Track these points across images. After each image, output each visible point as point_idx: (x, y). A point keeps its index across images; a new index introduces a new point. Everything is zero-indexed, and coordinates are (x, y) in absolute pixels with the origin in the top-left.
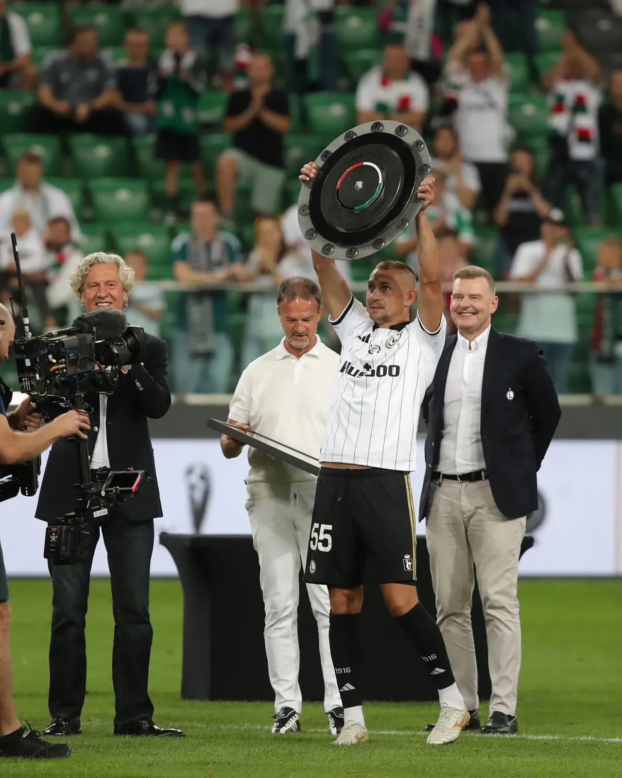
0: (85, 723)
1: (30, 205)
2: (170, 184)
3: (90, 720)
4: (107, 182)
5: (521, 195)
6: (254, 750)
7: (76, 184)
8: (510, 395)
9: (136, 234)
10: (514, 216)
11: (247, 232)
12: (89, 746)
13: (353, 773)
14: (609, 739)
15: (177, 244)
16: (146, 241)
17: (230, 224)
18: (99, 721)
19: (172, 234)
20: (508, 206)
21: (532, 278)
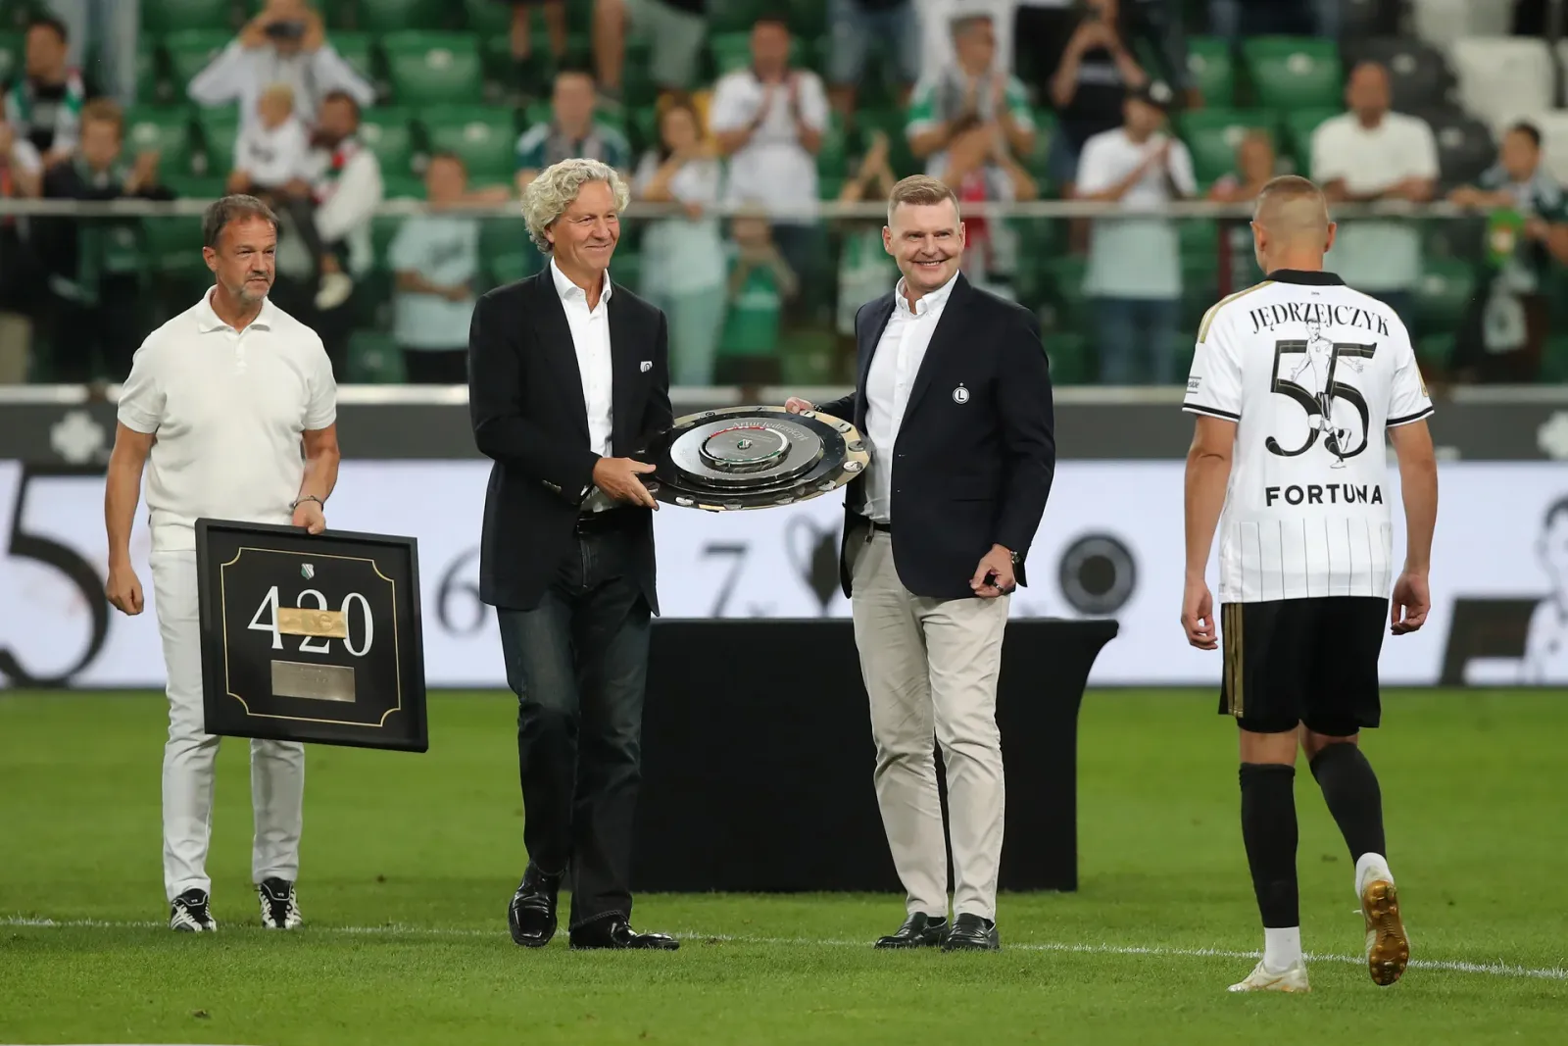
0: (380, 930)
1: (289, 76)
2: (518, 42)
3: (388, 925)
4: (412, 38)
5: (1097, 55)
6: (660, 973)
7: (361, 41)
8: (962, 395)
9: (461, 123)
10: (1084, 90)
11: (645, 118)
12: (387, 966)
13: (824, 1010)
14: (1244, 954)
15: (529, 141)
16: (476, 134)
17: (615, 108)
18: (403, 926)
19: (522, 126)
20: (1071, 74)
21: (1117, 192)
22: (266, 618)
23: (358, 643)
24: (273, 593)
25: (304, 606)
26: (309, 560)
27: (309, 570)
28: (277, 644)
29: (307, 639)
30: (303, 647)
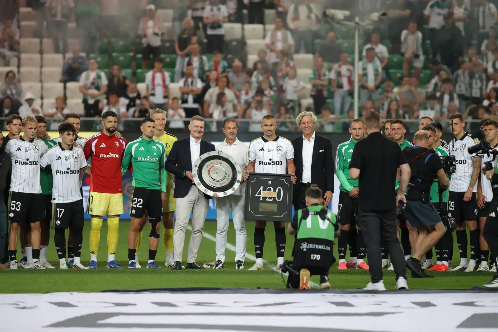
22: (260, 194)
23: (279, 199)
24: (262, 188)
25: (268, 191)
26: (270, 180)
27: (270, 182)
28: (261, 199)
29: (268, 198)
30: (267, 200)
